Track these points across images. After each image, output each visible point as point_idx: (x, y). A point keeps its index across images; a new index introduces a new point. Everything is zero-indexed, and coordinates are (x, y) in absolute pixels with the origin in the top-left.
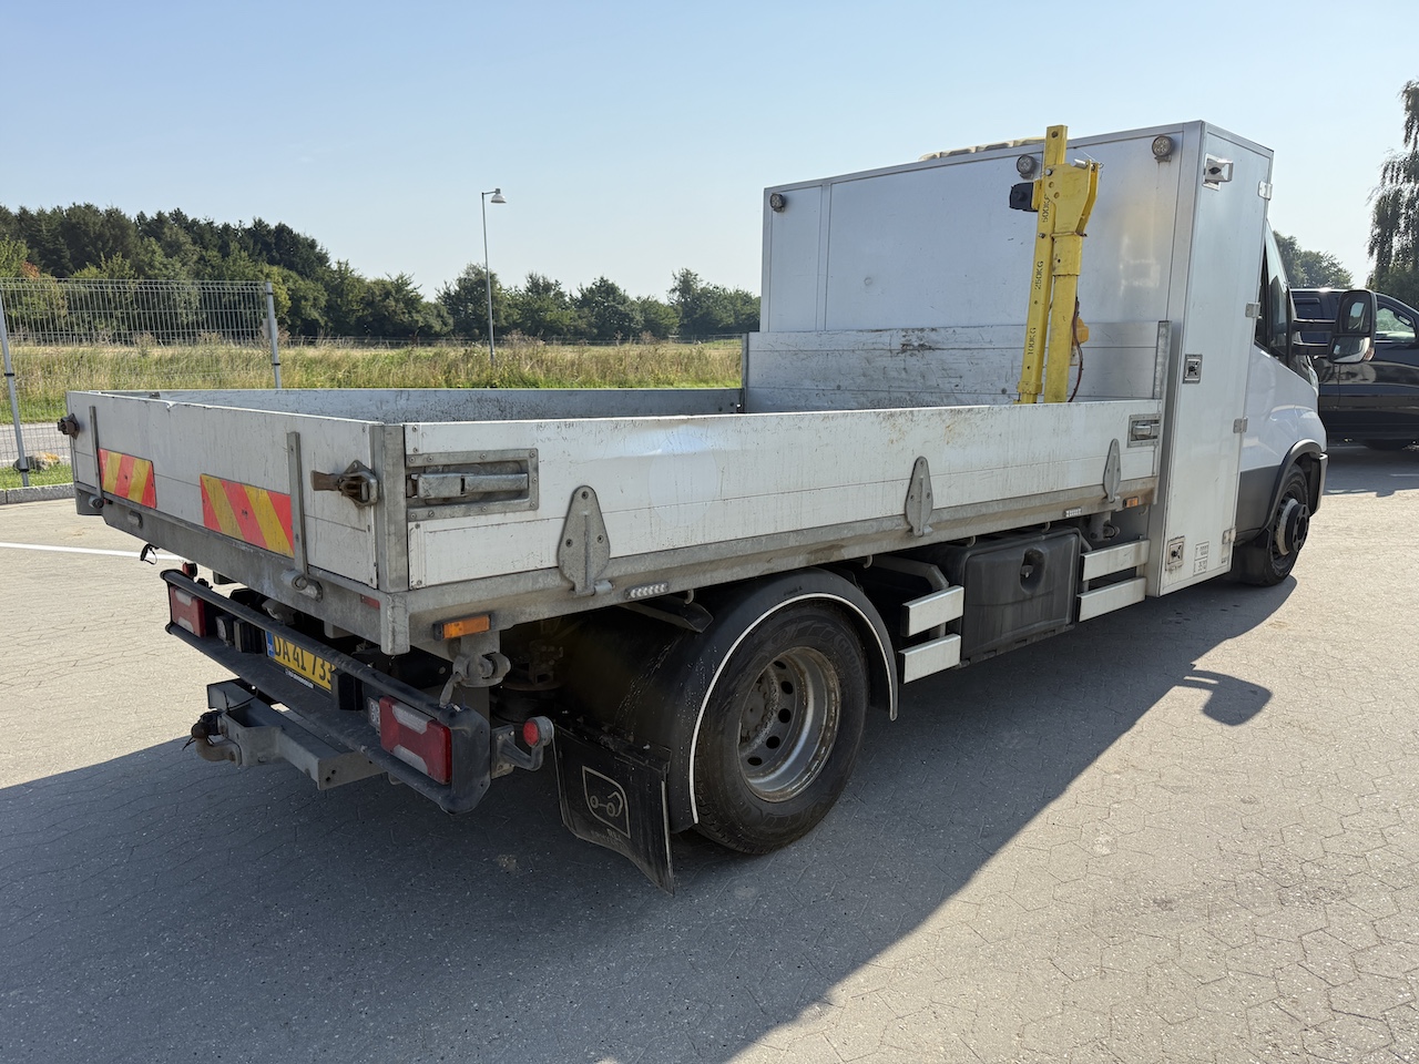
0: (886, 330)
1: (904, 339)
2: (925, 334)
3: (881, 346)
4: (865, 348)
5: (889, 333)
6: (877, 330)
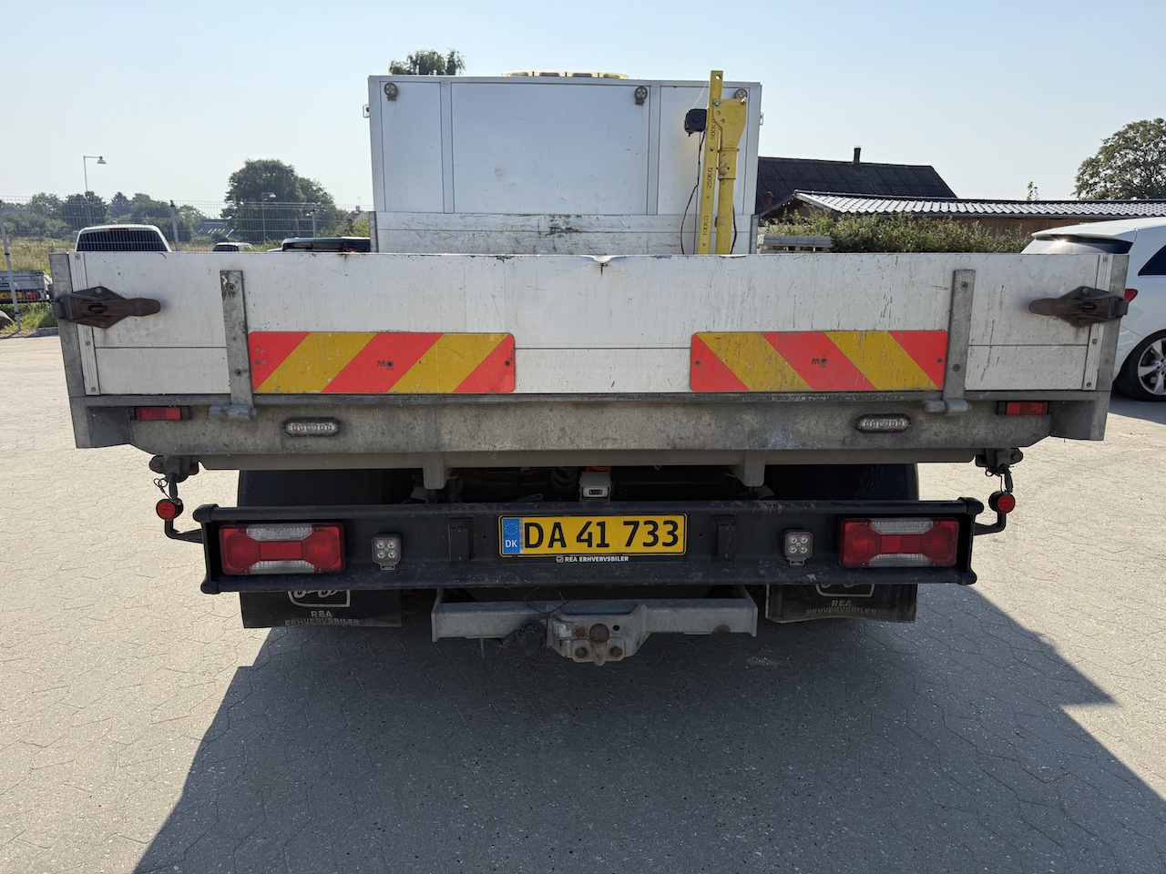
0: (534, 215)
1: (551, 223)
2: (571, 219)
3: (530, 228)
4: (514, 229)
5: (537, 217)
6: (525, 215)
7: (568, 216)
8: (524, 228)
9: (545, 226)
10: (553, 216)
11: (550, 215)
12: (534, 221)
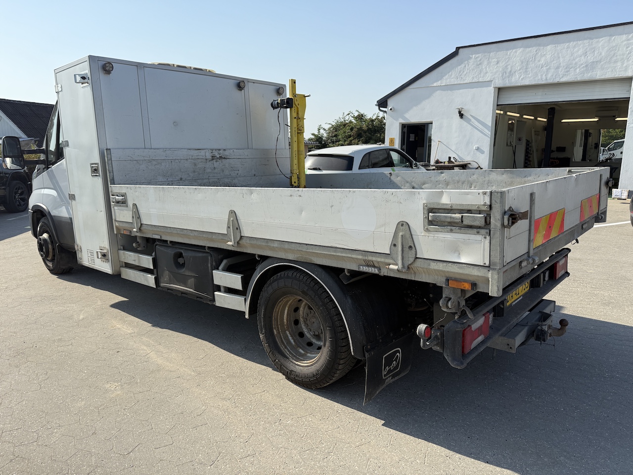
0: (203, 149)
1: (212, 154)
2: (221, 151)
3: (201, 157)
4: (193, 158)
5: (204, 151)
6: (198, 149)
7: (219, 150)
8: (198, 157)
9: (209, 156)
10: (212, 150)
11: (211, 149)
12: (203, 153)
